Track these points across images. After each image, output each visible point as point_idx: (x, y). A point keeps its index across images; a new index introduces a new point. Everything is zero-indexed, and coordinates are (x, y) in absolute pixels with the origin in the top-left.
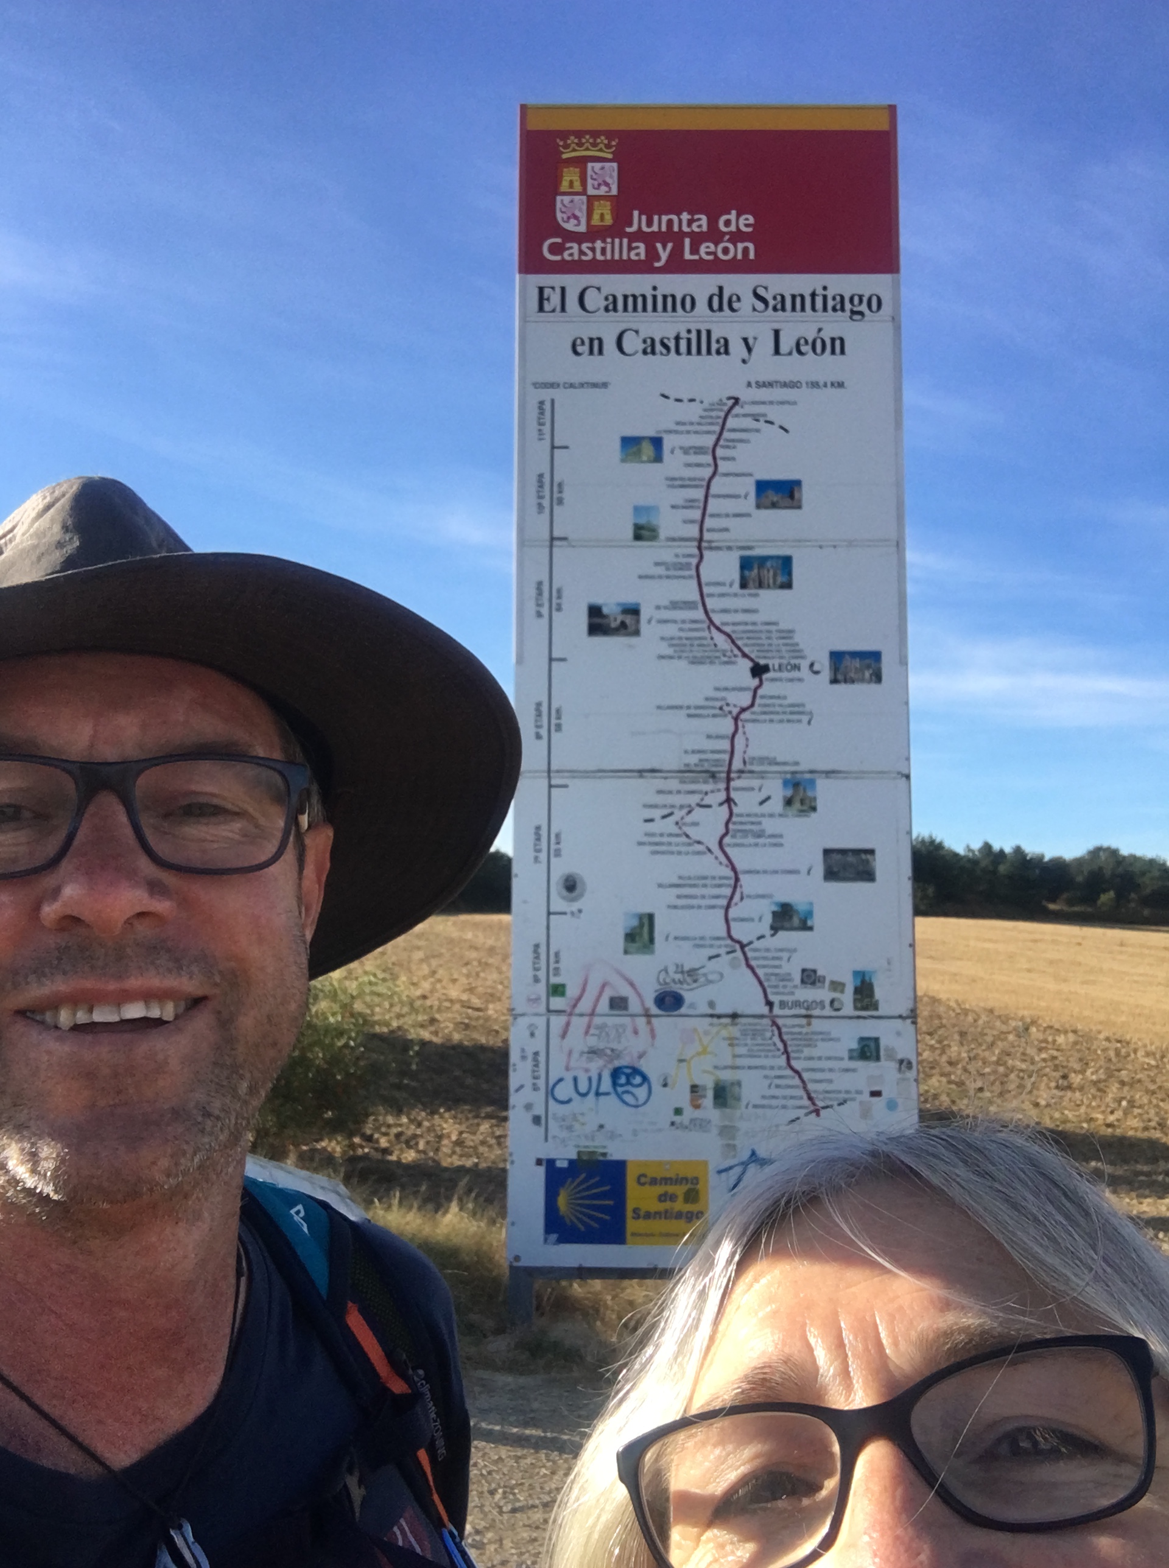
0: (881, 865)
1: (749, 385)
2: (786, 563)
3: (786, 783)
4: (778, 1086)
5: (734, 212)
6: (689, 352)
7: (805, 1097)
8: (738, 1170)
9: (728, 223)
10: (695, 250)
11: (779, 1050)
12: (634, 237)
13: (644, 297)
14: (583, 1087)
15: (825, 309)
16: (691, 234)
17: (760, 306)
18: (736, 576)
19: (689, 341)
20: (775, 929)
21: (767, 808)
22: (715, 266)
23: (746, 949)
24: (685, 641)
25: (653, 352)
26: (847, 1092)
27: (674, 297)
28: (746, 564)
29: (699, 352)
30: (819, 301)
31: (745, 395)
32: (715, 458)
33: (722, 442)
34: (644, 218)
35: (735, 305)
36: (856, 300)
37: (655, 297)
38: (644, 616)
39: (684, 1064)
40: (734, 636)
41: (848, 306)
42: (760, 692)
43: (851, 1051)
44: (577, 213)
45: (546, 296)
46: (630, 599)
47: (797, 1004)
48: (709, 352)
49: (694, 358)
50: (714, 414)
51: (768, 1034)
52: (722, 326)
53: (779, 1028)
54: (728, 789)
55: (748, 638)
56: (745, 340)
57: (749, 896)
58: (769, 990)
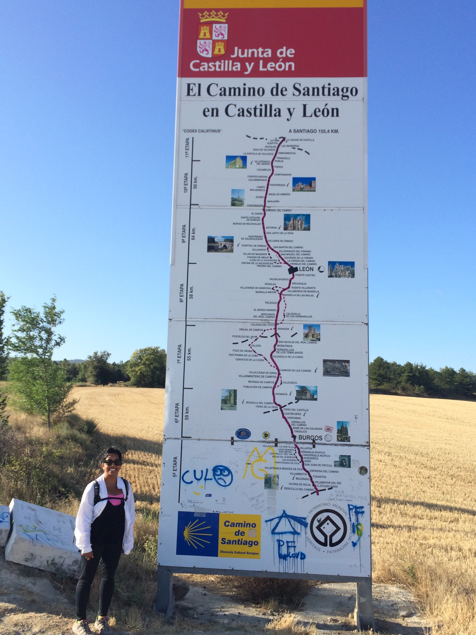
0: (352, 368)
1: (290, 131)
2: (307, 218)
3: (305, 326)
4: (297, 479)
5: (285, 48)
6: (261, 115)
7: (311, 484)
8: (277, 520)
9: (281, 53)
10: (265, 66)
11: (298, 460)
12: (234, 60)
13: (239, 89)
14: (198, 476)
15: (329, 95)
16: (264, 59)
17: (297, 93)
18: (281, 223)
19: (261, 110)
20: (298, 399)
21: (295, 338)
22: (275, 74)
23: (283, 409)
24: (255, 256)
25: (243, 115)
26: (333, 483)
27: (254, 89)
28: (287, 218)
29: (266, 115)
30: (326, 91)
31: (288, 136)
32: (272, 167)
33: (276, 159)
34: (240, 51)
35: (284, 93)
36: (345, 90)
37: (244, 89)
38: (235, 243)
39: (250, 465)
40: (280, 253)
41: (341, 93)
42: (293, 281)
43: (335, 462)
44: (207, 48)
45: (191, 88)
46: (229, 234)
47: (308, 437)
48: (271, 115)
49: (263, 118)
50: (273, 145)
51: (294, 452)
52: (277, 102)
53: (298, 449)
54: (275, 329)
55: (287, 254)
56: (289, 110)
57: (285, 383)
58: (293, 430)
